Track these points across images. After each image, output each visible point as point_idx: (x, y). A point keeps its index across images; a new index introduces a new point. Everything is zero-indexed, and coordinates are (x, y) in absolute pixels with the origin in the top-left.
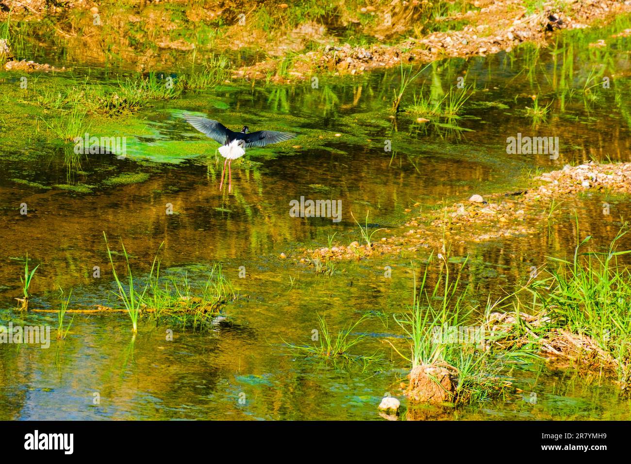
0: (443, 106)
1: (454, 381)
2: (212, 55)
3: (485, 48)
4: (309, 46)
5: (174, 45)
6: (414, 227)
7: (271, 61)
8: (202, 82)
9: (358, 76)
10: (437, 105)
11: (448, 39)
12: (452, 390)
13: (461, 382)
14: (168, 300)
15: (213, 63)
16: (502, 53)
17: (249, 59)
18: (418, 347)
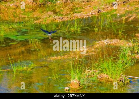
0: (77, 28)
1: (80, 84)
2: (30, 18)
3: (85, 16)
4: (50, 16)
5: (22, 16)
6: (71, 53)
7: (42, 19)
8: (28, 24)
9: (60, 22)
10: (76, 28)
11: (78, 15)
12: (79, 86)
13: (81, 84)
14: (21, 68)
15: (30, 20)
16: (89, 17)
17: (38, 19)
18: (72, 77)
